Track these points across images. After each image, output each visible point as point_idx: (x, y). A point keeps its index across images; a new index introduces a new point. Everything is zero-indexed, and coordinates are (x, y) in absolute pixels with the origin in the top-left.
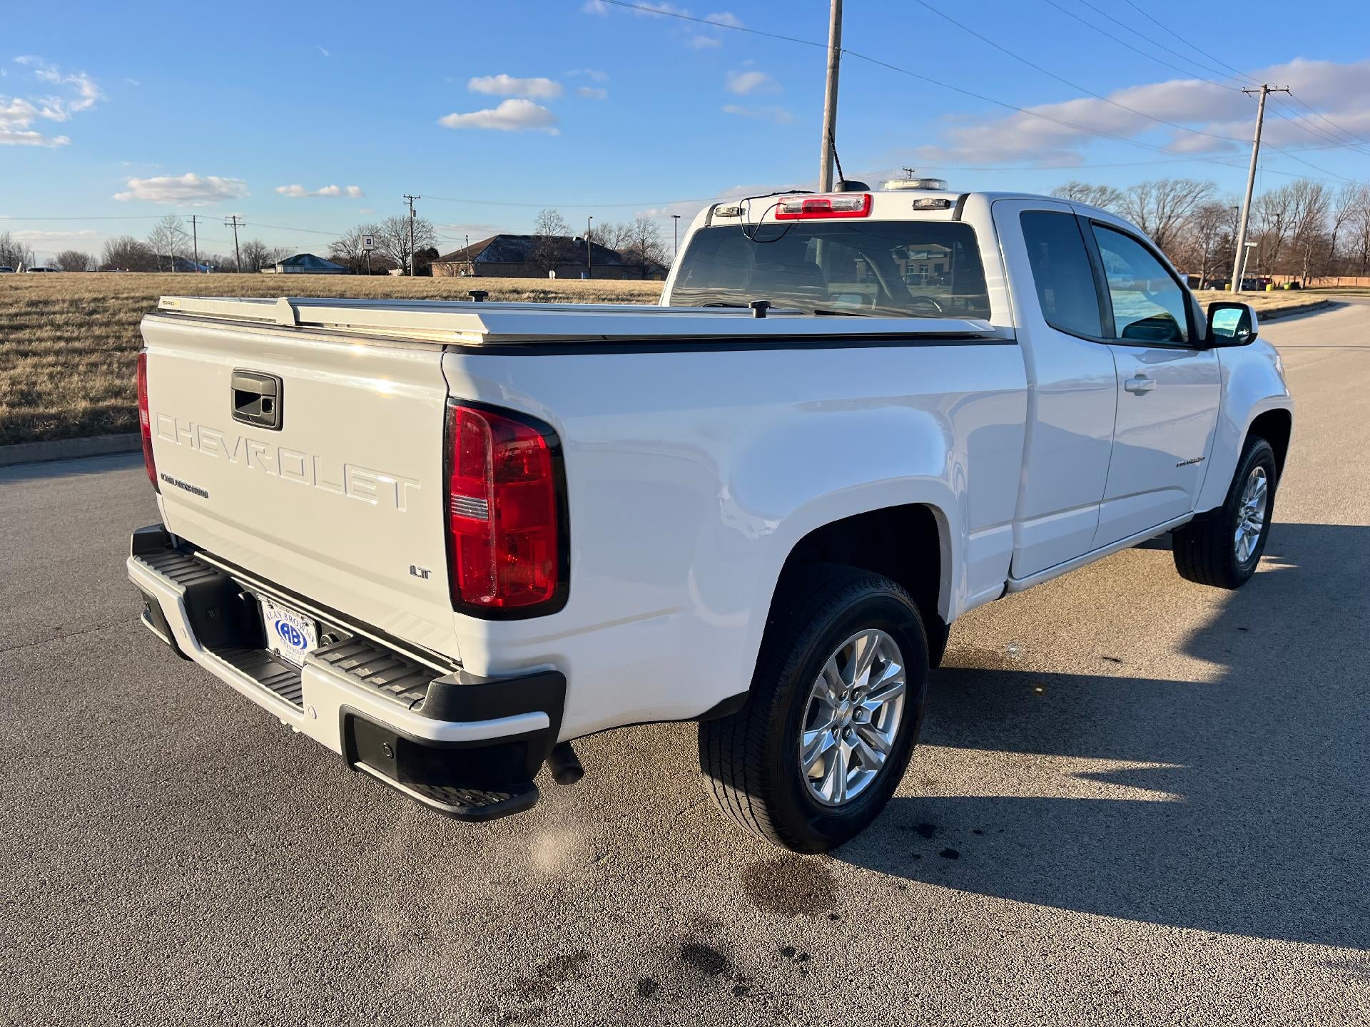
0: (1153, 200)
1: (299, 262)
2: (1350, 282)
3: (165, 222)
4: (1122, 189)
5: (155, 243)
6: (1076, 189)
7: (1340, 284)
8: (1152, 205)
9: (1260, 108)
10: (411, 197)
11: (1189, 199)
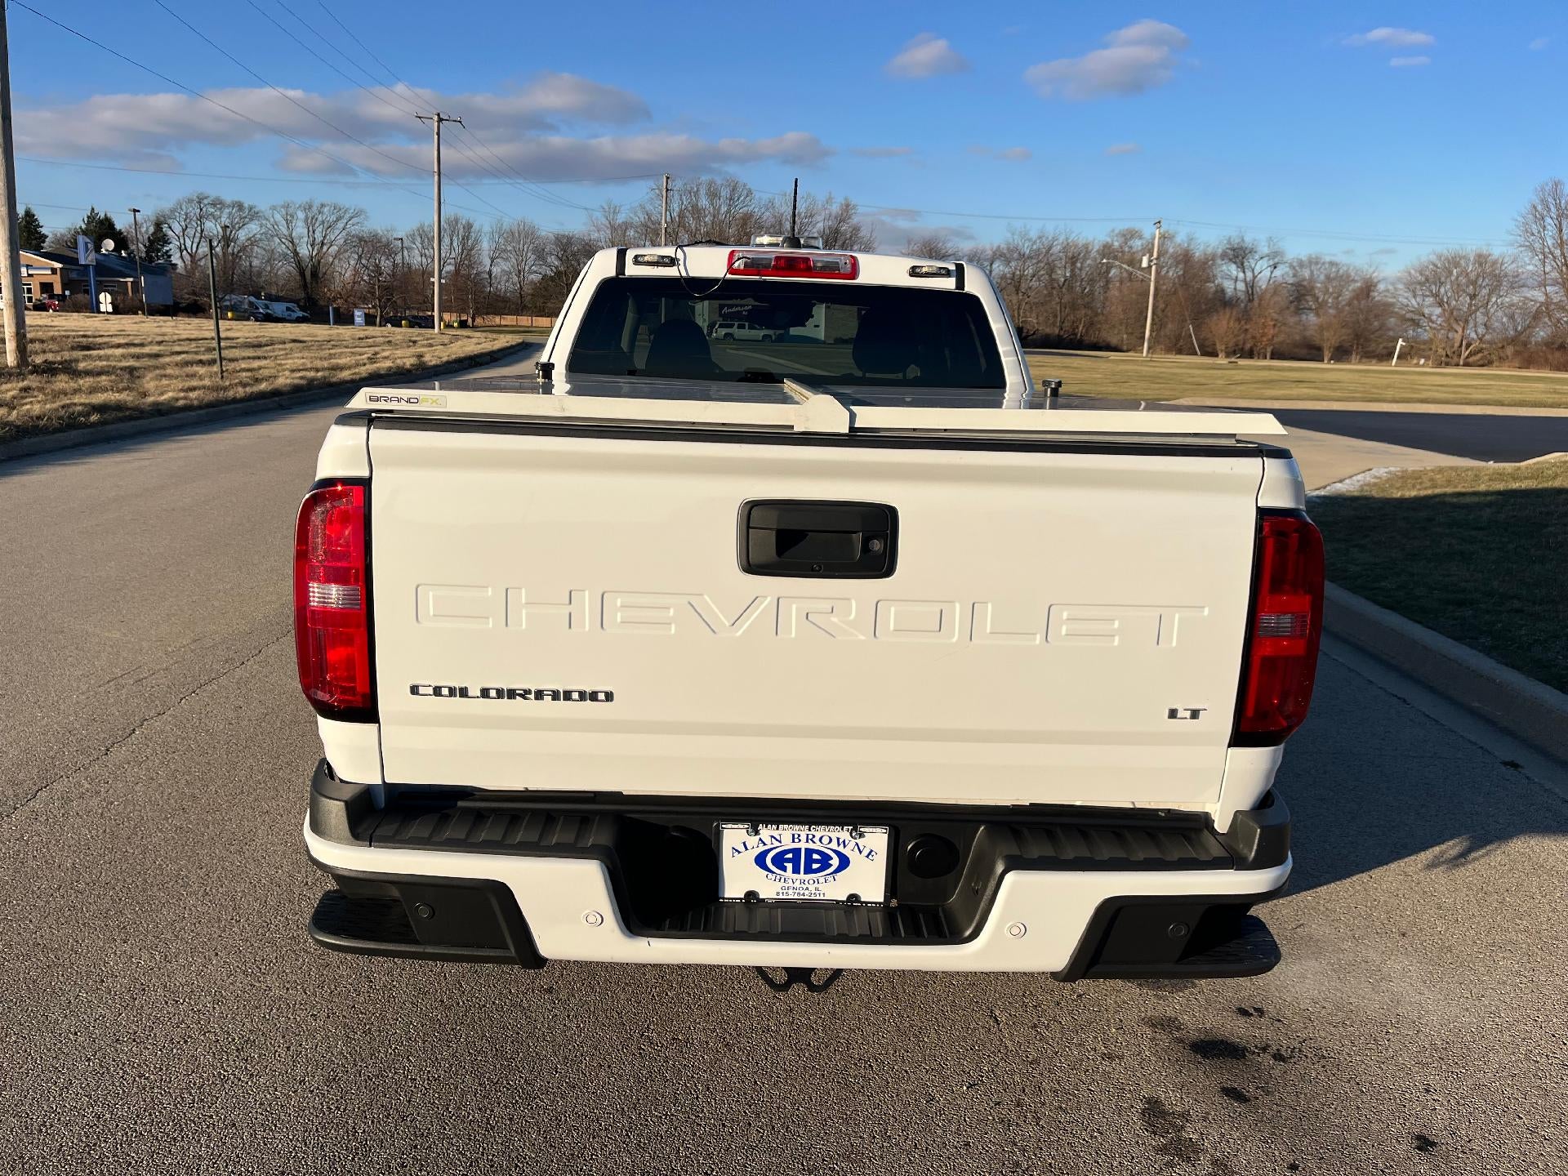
0: (301, 224)
2: (512, 320)
4: (262, 206)
6: (206, 202)
7: (503, 323)
8: (300, 230)
9: (436, 137)
11: (340, 225)
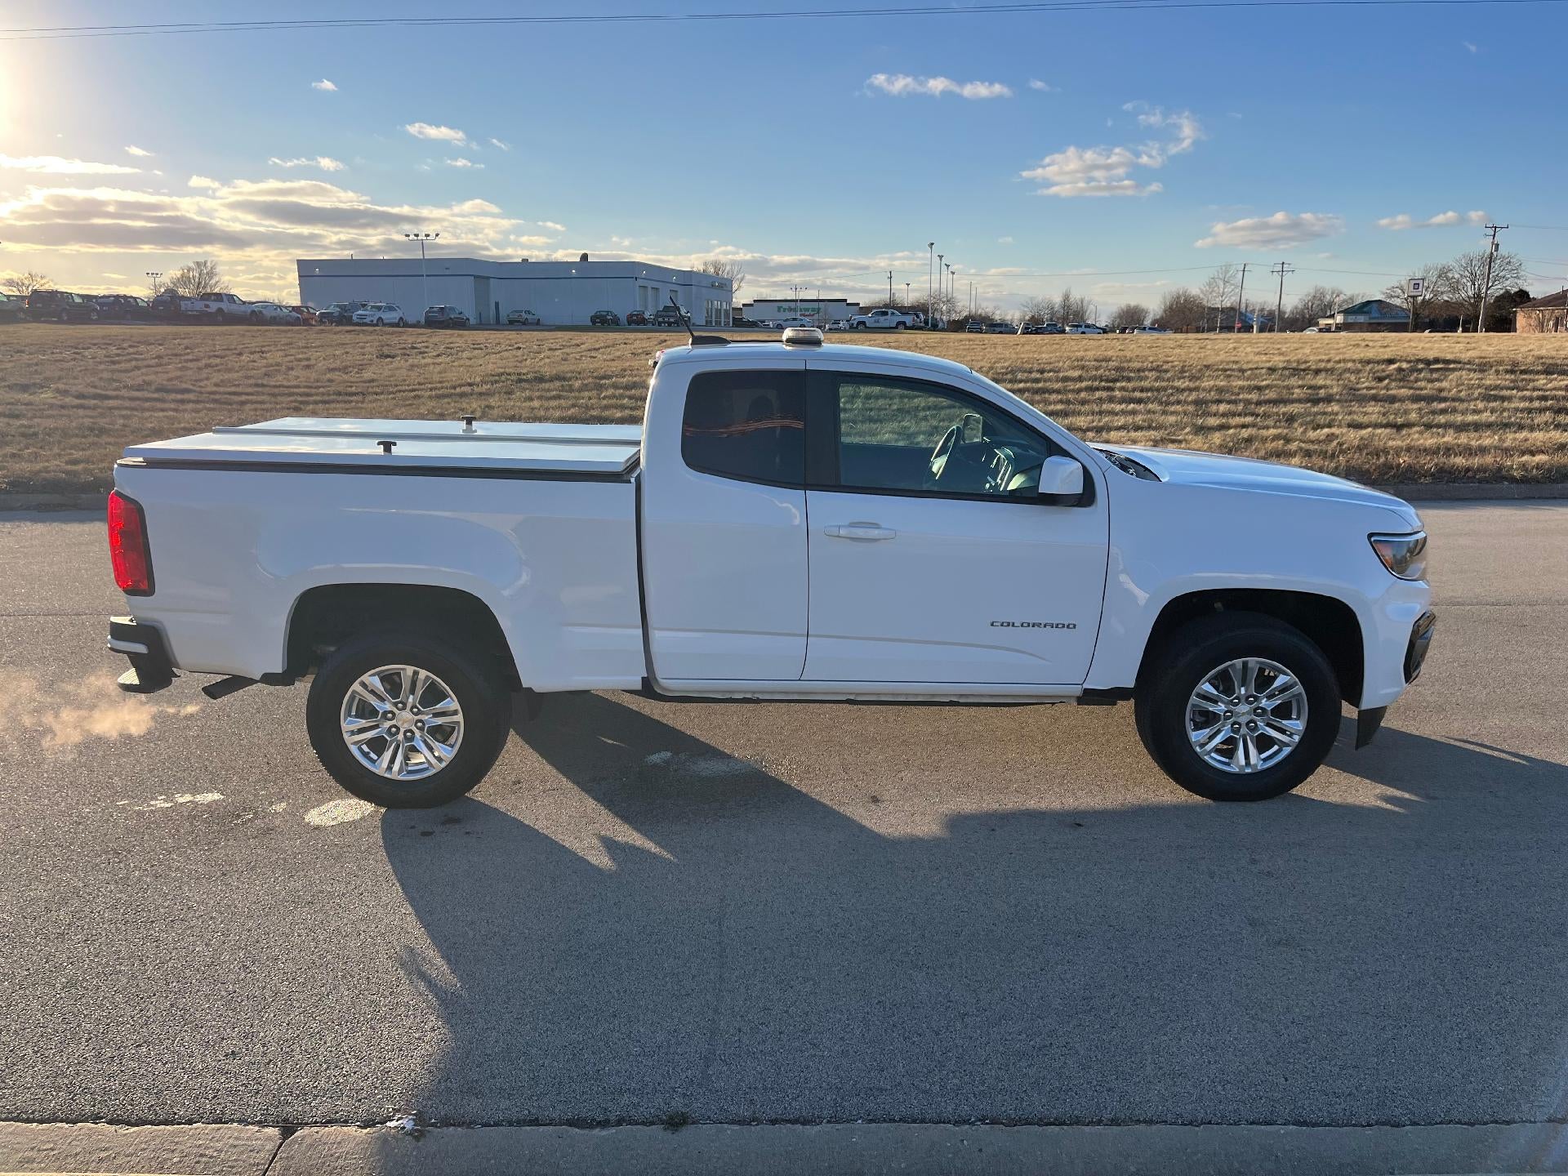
1: (1365, 309)
3: (1220, 271)
5: (1205, 295)
10: (1496, 228)
